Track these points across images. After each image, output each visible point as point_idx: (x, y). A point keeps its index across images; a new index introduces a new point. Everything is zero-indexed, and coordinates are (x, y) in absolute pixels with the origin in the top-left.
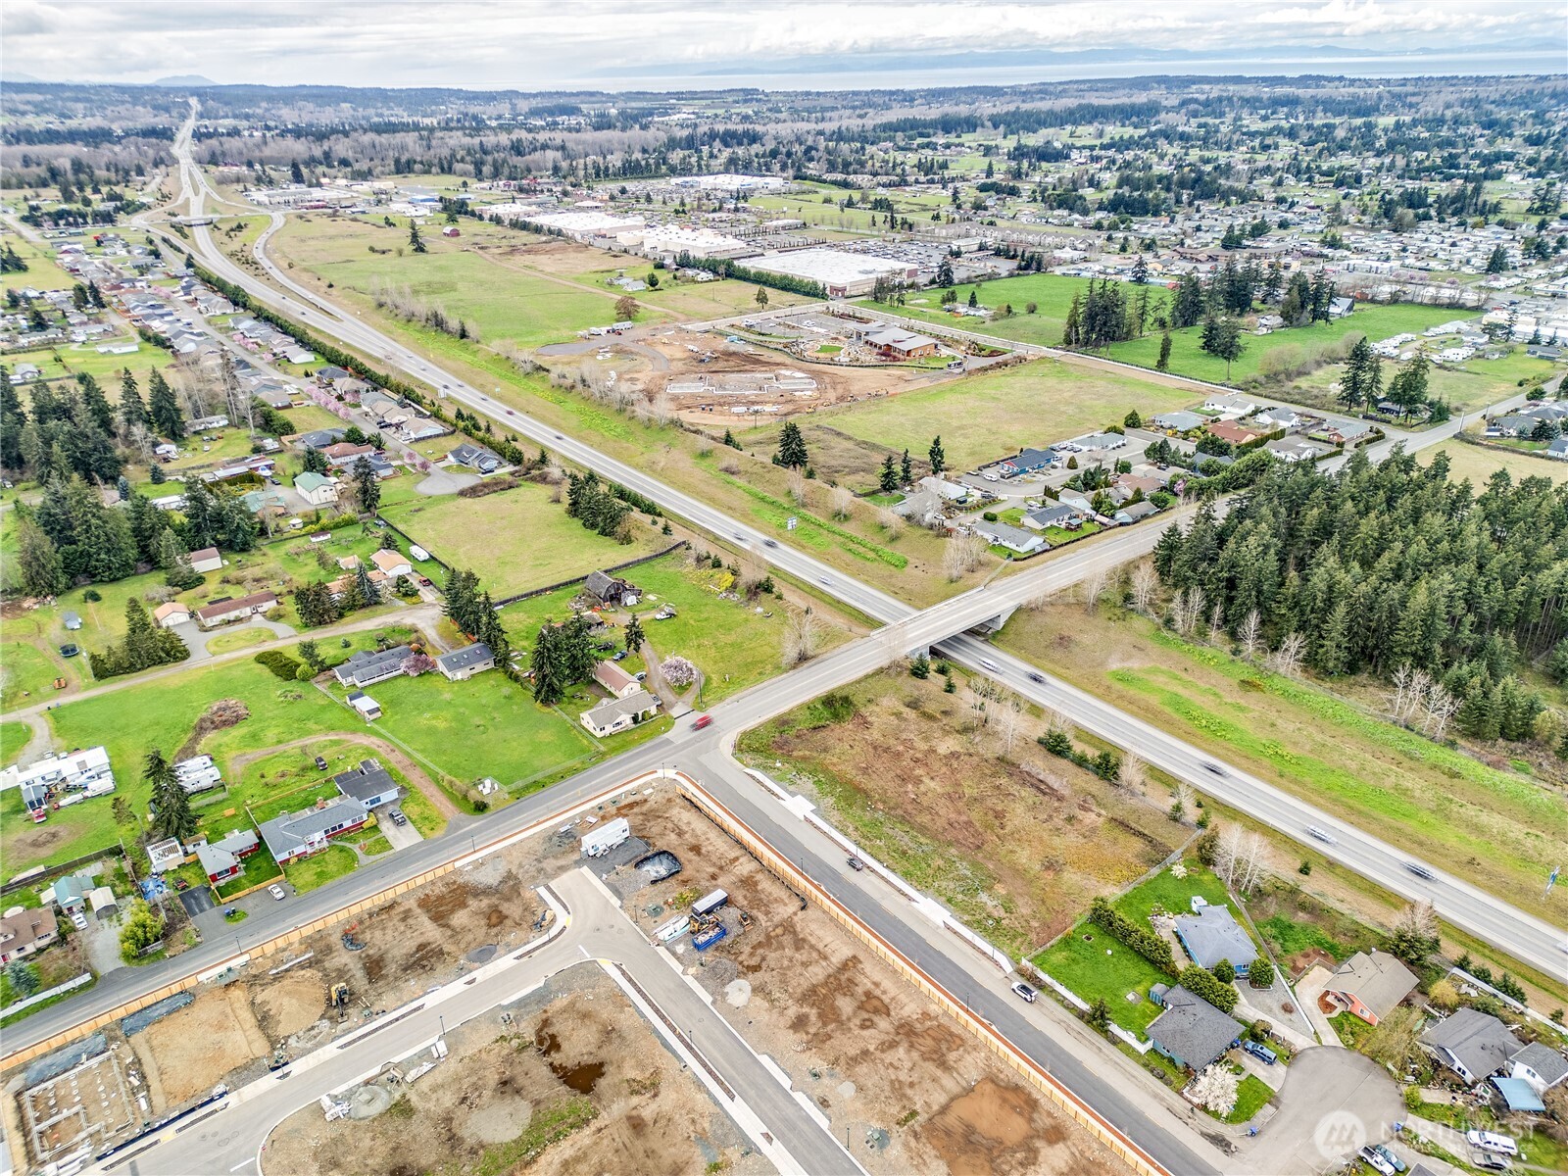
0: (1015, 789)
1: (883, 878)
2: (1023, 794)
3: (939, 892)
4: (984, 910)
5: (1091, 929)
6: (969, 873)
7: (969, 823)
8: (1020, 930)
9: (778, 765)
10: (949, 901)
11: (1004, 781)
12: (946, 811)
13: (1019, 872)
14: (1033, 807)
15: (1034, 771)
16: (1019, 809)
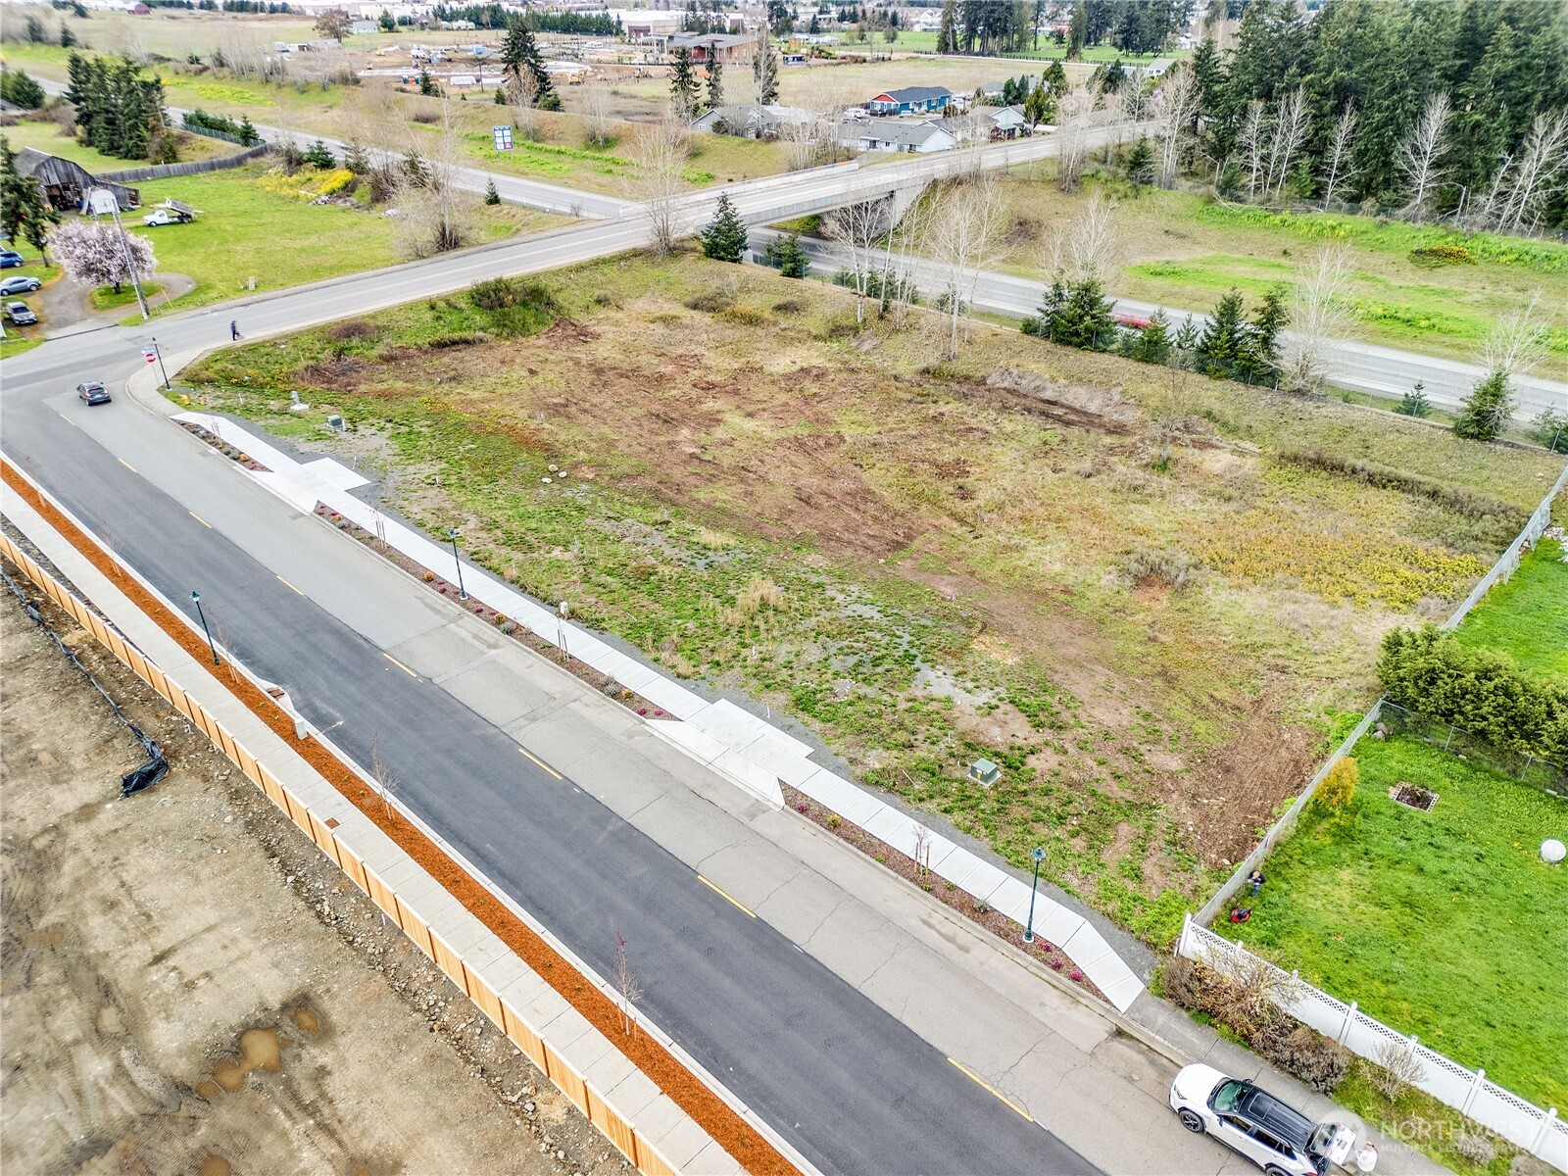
0: (984, 419)
1: (546, 649)
2: (1009, 427)
3: (765, 679)
4: (948, 723)
5: (1401, 758)
6: (869, 612)
7: (866, 495)
8: (1118, 791)
9: (298, 407)
10: (804, 703)
11: (950, 408)
12: (784, 477)
13: (1058, 600)
14: (1045, 450)
15: (1026, 385)
16: (1006, 456)
